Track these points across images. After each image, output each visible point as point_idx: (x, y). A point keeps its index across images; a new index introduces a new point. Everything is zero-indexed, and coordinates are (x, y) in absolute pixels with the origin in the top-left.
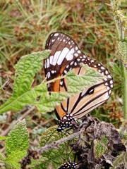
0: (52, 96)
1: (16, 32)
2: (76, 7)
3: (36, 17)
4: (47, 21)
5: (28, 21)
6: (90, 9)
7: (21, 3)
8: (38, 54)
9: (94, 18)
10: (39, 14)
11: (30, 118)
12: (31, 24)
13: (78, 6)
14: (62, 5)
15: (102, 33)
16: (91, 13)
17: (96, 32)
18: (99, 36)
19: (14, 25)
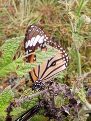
0: (26, 65)
1: (6, 31)
2: (47, 13)
3: (19, 21)
4: (27, 24)
5: (14, 24)
6: (57, 14)
7: (9, 11)
8: (16, 39)
9: (60, 20)
10: (21, 18)
11: (17, 91)
12: (16, 26)
13: (48, 12)
14: (37, 12)
15: (65, 30)
16: (57, 17)
17: (61, 30)
18: (63, 32)
19: (4, 27)
